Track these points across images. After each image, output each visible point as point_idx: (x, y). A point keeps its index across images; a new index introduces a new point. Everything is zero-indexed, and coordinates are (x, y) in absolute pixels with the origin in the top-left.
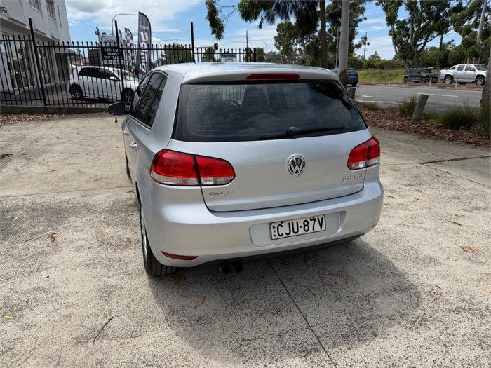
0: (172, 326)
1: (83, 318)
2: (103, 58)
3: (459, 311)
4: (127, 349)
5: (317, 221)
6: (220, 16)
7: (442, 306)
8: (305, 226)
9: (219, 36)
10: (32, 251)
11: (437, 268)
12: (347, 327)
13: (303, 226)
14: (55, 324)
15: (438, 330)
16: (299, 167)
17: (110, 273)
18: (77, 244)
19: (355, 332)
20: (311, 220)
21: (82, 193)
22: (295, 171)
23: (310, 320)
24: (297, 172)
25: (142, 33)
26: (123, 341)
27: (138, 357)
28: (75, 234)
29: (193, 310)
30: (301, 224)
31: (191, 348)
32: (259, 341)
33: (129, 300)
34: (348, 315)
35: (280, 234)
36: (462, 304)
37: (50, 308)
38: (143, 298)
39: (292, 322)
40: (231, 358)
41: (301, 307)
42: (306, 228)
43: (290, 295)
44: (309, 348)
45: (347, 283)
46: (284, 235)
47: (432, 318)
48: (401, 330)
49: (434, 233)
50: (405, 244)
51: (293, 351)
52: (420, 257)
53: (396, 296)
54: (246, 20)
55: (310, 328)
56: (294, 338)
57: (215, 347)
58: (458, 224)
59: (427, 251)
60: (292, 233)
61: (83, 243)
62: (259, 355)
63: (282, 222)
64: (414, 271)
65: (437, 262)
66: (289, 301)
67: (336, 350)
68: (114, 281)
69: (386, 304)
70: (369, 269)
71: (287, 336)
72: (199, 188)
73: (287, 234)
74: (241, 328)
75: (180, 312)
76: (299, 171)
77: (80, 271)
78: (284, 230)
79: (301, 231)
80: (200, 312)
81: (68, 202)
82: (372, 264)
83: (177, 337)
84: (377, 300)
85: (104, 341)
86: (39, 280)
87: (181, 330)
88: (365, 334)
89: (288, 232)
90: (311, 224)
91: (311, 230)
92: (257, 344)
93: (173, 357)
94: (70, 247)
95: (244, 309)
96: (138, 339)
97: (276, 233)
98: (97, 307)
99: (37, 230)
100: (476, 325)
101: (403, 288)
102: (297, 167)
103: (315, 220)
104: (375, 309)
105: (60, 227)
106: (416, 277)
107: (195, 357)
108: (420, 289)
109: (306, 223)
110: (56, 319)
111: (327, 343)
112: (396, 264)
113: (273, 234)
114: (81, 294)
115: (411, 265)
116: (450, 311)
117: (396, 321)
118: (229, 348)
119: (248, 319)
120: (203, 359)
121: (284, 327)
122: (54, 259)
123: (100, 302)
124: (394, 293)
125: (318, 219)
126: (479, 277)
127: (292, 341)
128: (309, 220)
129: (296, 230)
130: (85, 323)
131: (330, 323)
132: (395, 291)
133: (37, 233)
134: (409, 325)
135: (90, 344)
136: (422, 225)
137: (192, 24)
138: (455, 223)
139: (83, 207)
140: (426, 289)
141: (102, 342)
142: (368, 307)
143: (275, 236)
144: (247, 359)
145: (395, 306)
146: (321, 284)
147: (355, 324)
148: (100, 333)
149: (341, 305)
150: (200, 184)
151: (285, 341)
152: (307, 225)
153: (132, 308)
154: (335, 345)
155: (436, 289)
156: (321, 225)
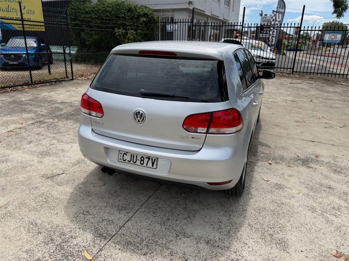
0: (76, 188)
1: (57, 168)
2: (261, 33)
4: (50, 188)
5: (150, 160)
8: (141, 160)
9: (340, 15)
11: (275, 251)
13: (140, 160)
14: (47, 166)
16: (141, 118)
19: (138, 245)
20: (147, 158)
22: (137, 120)
23: (129, 224)
24: (139, 121)
25: (277, 14)
26: (54, 184)
27: (48, 193)
29: (92, 187)
30: (139, 158)
31: (66, 201)
32: (92, 216)
33: (80, 169)
34: (151, 235)
35: (124, 159)
37: (55, 159)
38: (85, 171)
39: (119, 218)
40: (71, 215)
42: (142, 162)
43: (142, 206)
44: (105, 235)
45: (185, 219)
46: (127, 161)
49: (332, 229)
50: (282, 222)
51: (96, 231)
53: (202, 245)
55: (122, 227)
56: (106, 226)
57: (74, 207)
60: (132, 162)
62: (81, 222)
63: (127, 152)
66: (136, 208)
67: (113, 245)
69: (186, 245)
71: (105, 223)
75: (87, 185)
76: (140, 121)
78: (128, 158)
79: (138, 163)
80: (94, 189)
83: (69, 194)
84: (185, 239)
87: (75, 192)
88: (141, 250)
89: (130, 160)
90: (146, 160)
91: (145, 164)
92: (88, 217)
93: (56, 200)
95: (111, 199)
96: (59, 186)
97: (122, 158)
98: (67, 166)
102: (139, 118)
103: (149, 159)
104: (172, 242)
106: (242, 245)
108: (228, 253)
109: (142, 159)
110: (50, 164)
111: (115, 239)
112: (244, 229)
113: (120, 157)
115: (256, 236)
117: (172, 257)
118: (77, 211)
119: (105, 204)
120: (63, 208)
121: (111, 218)
123: (71, 165)
124: (203, 243)
125: (152, 159)
127: (103, 227)
128: (145, 157)
129: (135, 161)
130: (54, 171)
131: (135, 232)
132: (207, 242)
135: (44, 179)
137: (304, 6)
140: (233, 257)
141: (48, 181)
142: (171, 238)
143: (120, 159)
144: (75, 220)
145: (189, 249)
146: (168, 210)
150: (90, 114)
151: (101, 224)
152: (143, 161)
153: (75, 173)
154: (117, 243)
156: (153, 164)
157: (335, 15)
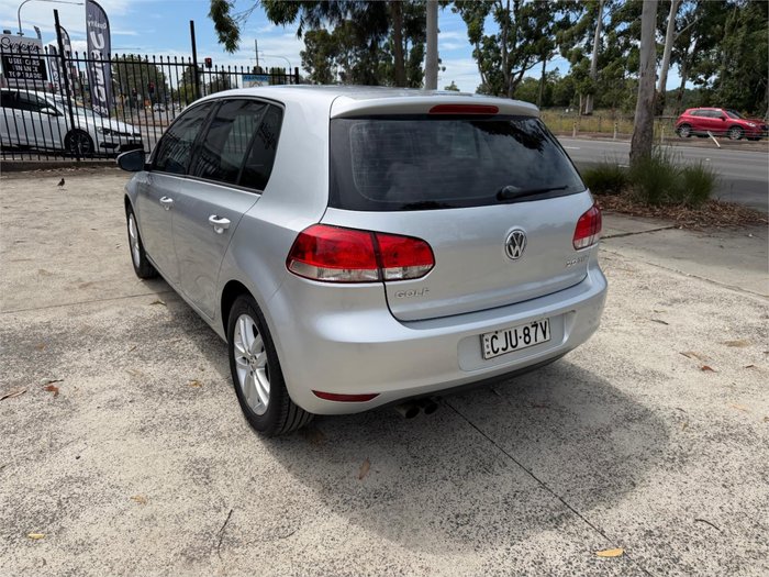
0: (336, 509)
1: (178, 519)
2: (7, 75)
3: (720, 438)
4: (282, 557)
5: (539, 327)
6: (232, 13)
7: (696, 435)
8: (525, 335)
9: (231, 47)
10: (22, 417)
11: (666, 384)
12: (593, 478)
13: (523, 336)
14: (133, 535)
15: (706, 467)
16: (520, 247)
17: (191, 439)
18: (104, 397)
19: (606, 484)
20: (532, 326)
21: (68, 309)
22: (514, 253)
23: (539, 475)
24: (517, 255)
25: (92, 34)
26: (268, 545)
27: (306, 567)
28: (90, 379)
29: (360, 482)
30: (520, 333)
31: (384, 540)
32: (481, 514)
33: (246, 479)
34: (586, 461)
35: (495, 350)
36: (719, 429)
37: (109, 509)
38: (267, 473)
39: (514, 480)
40: (452, 546)
41: (517, 459)
42: (527, 339)
43: (493, 443)
45: (562, 416)
46: (501, 352)
47: (692, 452)
48: (662, 473)
49: (640, 337)
50: (612, 355)
51: (536, 522)
52: (639, 370)
53: (634, 427)
54: (277, 24)
55: (543, 485)
56: (528, 504)
57: (421, 533)
58: (663, 322)
59: (643, 362)
60: (510, 348)
61: (114, 394)
62: (492, 536)
63: (497, 332)
64: (640, 391)
65: (664, 377)
66: (496, 451)
67: (592, 511)
68: (204, 451)
69: (627, 440)
70: (581, 394)
71: (517, 503)
72: (382, 284)
73: (503, 349)
74: (446, 499)
75: (340, 486)
76: (519, 253)
77: (133, 440)
78: (500, 343)
79: (521, 344)
80: (371, 482)
81: (48, 325)
82: (582, 386)
83: (354, 528)
84: (613, 435)
85: (236, 550)
86: (63, 464)
87: (354, 514)
88: (619, 485)
89: (505, 346)
90: (532, 330)
91: (533, 342)
92: (480, 519)
93: (363, 558)
94: (94, 404)
95: (437, 470)
96: (292, 538)
97: (490, 349)
98: (196, 496)
99: (13, 379)
100: (748, 454)
101: (636, 416)
102: (517, 247)
103: (537, 326)
104: (615, 448)
105: (55, 371)
106: (646, 399)
107: (397, 553)
108: (659, 415)
109: (526, 332)
110: (131, 527)
111: (576, 504)
112: (613, 383)
113: (486, 350)
114: (154, 480)
115: (633, 383)
116: (710, 439)
117: (650, 461)
118: (443, 531)
119: (449, 485)
120: (411, 553)
121: (507, 489)
122: (74, 425)
123: (196, 488)
124: (630, 424)
125: (541, 325)
126: (721, 391)
127: (528, 509)
128: (529, 326)
129: (514, 344)
130: (187, 527)
131: (568, 476)
132: (630, 420)
133: (16, 383)
134: (669, 465)
135: (214, 559)
136: (620, 328)
137: (192, 23)
138: (659, 321)
139: (82, 333)
140: (668, 414)
141: (233, 552)
142: (605, 446)
143: (488, 353)
144: (477, 543)
145: (638, 441)
146: (528, 422)
147: (600, 473)
148: (223, 538)
149: (569, 448)
150: (383, 280)
151: (518, 510)
152: (528, 335)
153: (258, 492)
154: (588, 506)
155: (678, 413)
156: (544, 333)
157: (224, 45)
